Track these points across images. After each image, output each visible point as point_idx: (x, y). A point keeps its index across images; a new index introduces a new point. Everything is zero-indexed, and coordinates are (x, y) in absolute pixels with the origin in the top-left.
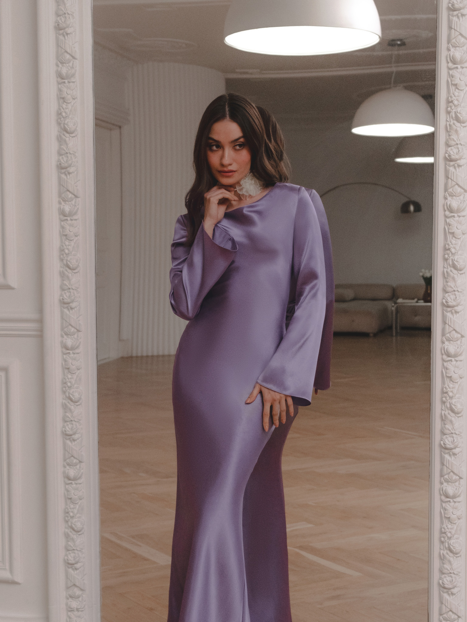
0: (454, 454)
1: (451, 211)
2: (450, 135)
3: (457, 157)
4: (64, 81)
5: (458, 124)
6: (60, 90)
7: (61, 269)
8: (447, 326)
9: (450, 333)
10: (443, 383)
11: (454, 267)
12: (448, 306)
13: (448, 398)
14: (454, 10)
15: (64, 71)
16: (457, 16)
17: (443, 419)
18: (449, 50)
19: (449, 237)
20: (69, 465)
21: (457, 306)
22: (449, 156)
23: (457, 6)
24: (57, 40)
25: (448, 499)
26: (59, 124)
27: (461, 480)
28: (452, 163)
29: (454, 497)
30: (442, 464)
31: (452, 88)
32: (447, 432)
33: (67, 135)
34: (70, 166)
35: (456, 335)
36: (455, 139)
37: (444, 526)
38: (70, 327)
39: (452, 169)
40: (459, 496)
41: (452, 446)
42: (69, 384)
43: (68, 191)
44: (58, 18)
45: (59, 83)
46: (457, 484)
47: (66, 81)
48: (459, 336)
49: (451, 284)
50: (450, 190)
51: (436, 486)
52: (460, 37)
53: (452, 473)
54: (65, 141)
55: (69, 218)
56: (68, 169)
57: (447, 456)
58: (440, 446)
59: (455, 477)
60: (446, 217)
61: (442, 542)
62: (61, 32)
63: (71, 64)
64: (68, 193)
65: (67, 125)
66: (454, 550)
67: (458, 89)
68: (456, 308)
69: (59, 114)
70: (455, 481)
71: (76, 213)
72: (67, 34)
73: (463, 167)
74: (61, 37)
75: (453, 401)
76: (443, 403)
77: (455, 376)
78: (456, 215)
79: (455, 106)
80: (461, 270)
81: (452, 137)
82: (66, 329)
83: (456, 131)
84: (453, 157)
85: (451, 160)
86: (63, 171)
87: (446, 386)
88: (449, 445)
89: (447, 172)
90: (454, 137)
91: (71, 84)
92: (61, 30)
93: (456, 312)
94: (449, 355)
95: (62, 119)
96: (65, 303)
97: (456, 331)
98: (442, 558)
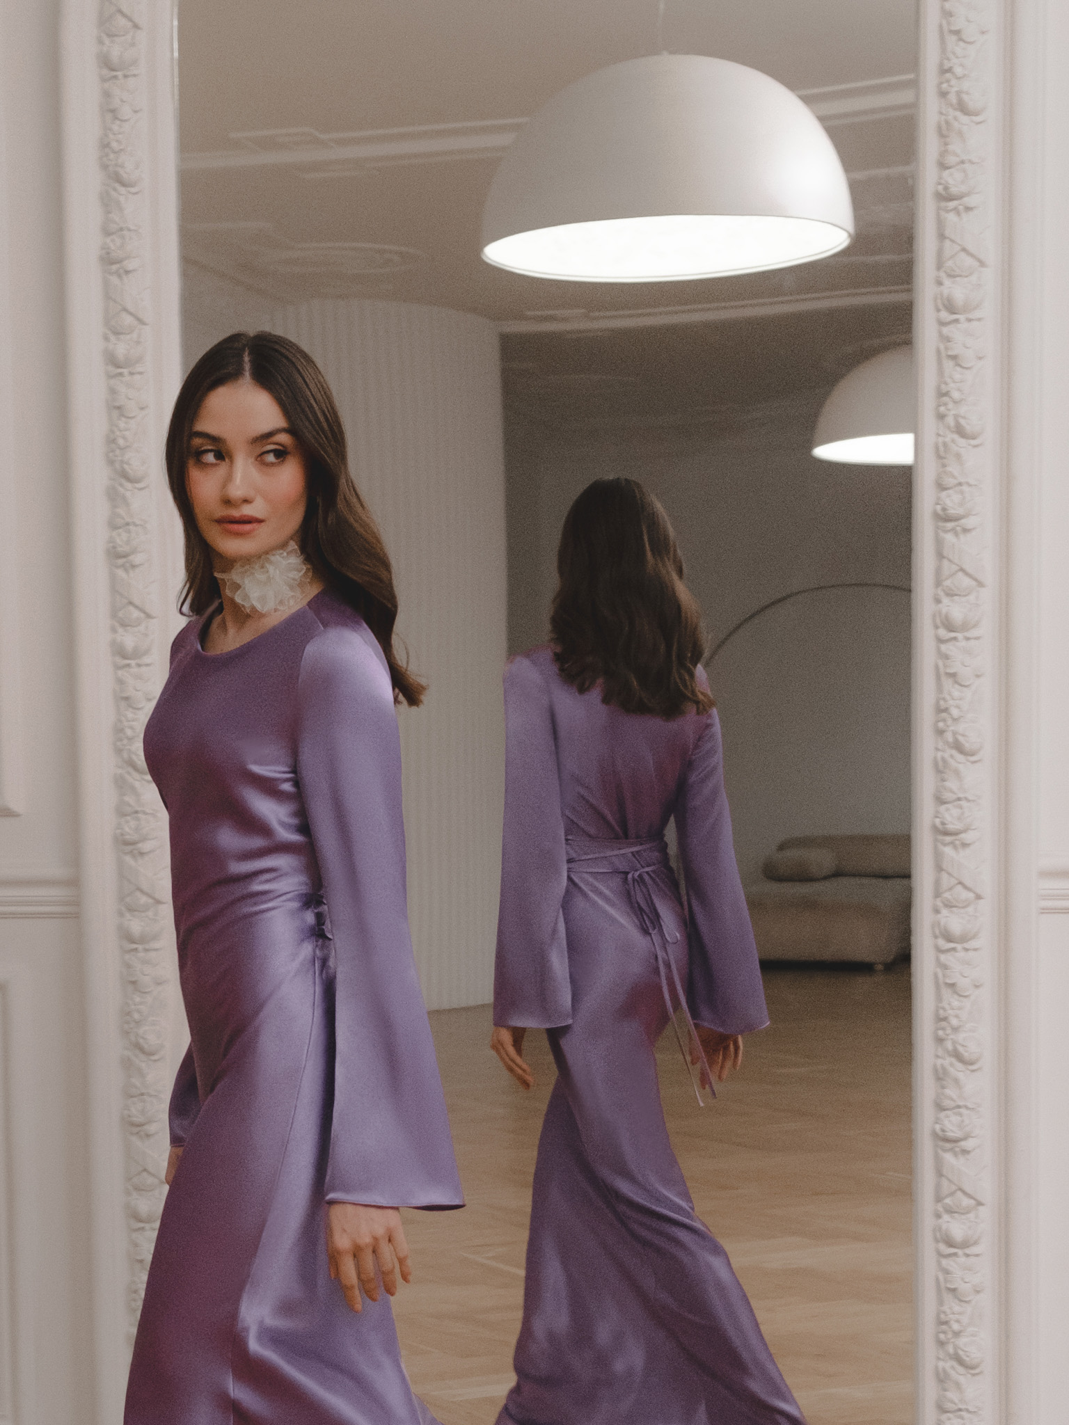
0: (965, 1152)
1: (950, 627)
2: (944, 466)
3: (960, 511)
4: (120, 370)
5: (962, 442)
6: (113, 391)
7: (119, 771)
8: (944, 876)
9: (950, 889)
10: (939, 998)
11: (958, 747)
12: (946, 833)
13: (949, 1031)
14: (951, 198)
15: (121, 350)
16: (955, 209)
17: (941, 1076)
18: (940, 283)
19: (947, 684)
20: (137, 1189)
21: (965, 831)
22: (944, 509)
23: (954, 190)
24: (106, 284)
25: (953, 1250)
26: (111, 462)
27: (981, 1208)
28: (950, 525)
29: (965, 1244)
30: (939, 1173)
31: (948, 365)
32: (947, 1103)
33: (129, 485)
34: (134, 551)
35: (965, 895)
36: (956, 474)
37: (945, 1308)
38: (138, 894)
39: (949, 537)
40: (976, 1243)
41: (958, 1134)
42: (136, 1016)
43: (131, 603)
44: (108, 240)
45: (110, 376)
46: (971, 1216)
47: (125, 371)
48: (971, 895)
49: (952, 784)
50: (948, 583)
51: (927, 1222)
52: (963, 255)
53: (959, 1194)
54: (124, 498)
55: (133, 662)
56: (131, 558)
57: (948, 1157)
58: (935, 1135)
59: (966, 1202)
60: (940, 641)
61: (941, 1344)
62: (114, 267)
63: (135, 335)
64: (131, 608)
65: (128, 463)
66: (967, 1359)
67: (961, 366)
68: (963, 836)
69: (111, 441)
70: (967, 1211)
71: (147, 652)
72: (127, 272)
73: (974, 533)
74: (114, 280)
75: (961, 1037)
76: (940, 1041)
77: (963, 983)
78: (959, 635)
79: (955, 402)
80: (972, 755)
81: (949, 469)
82: (128, 899)
83: (958, 456)
84: (951, 512)
85: (948, 519)
86: (120, 561)
87: (945, 1004)
88: (953, 1132)
89: (939, 543)
90: (953, 468)
91: (137, 377)
92: (113, 263)
93: (965, 845)
94: (949, 938)
95: (118, 452)
96: (126, 843)
97: (966, 887)
98: (942, 1379)
